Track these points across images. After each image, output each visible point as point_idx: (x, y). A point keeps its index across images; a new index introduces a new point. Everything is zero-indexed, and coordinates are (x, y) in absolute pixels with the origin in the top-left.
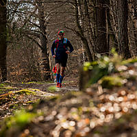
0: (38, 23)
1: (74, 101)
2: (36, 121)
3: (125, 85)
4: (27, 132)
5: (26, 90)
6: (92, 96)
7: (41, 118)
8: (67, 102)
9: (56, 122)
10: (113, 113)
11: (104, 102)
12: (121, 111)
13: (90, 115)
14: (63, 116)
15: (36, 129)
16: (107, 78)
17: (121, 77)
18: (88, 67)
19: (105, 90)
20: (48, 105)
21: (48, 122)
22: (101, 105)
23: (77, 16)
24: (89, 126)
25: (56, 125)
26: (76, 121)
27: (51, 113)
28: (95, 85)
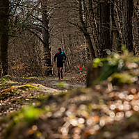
0: (40, 17)
1: (83, 98)
2: (44, 117)
3: (135, 83)
4: (35, 128)
5: (29, 85)
6: (101, 93)
7: (49, 115)
8: (76, 99)
9: (65, 119)
10: (124, 112)
11: (114, 99)
12: (132, 109)
13: (99, 113)
14: (72, 112)
15: (44, 126)
16: (117, 75)
17: (131, 74)
18: (98, 64)
19: (115, 88)
20: (57, 101)
21: (57, 118)
22: (111, 102)
23: (81, 11)
24: (98, 123)
25: (65, 122)
26: (85, 119)
27: (59, 110)
28: (104, 82)
